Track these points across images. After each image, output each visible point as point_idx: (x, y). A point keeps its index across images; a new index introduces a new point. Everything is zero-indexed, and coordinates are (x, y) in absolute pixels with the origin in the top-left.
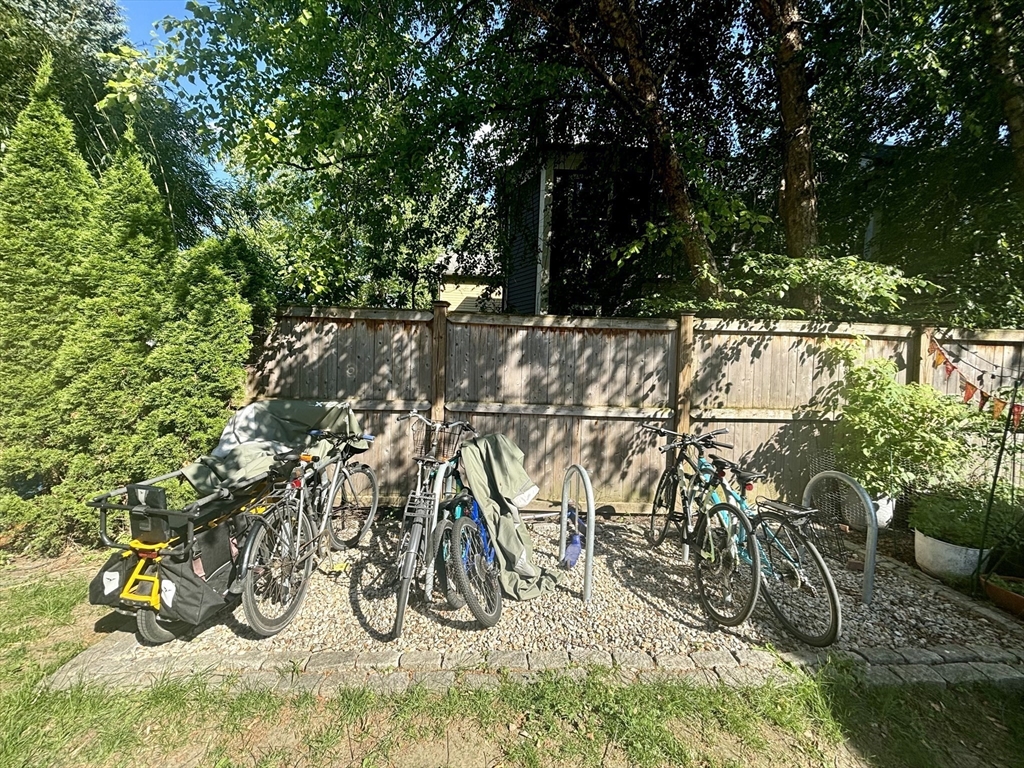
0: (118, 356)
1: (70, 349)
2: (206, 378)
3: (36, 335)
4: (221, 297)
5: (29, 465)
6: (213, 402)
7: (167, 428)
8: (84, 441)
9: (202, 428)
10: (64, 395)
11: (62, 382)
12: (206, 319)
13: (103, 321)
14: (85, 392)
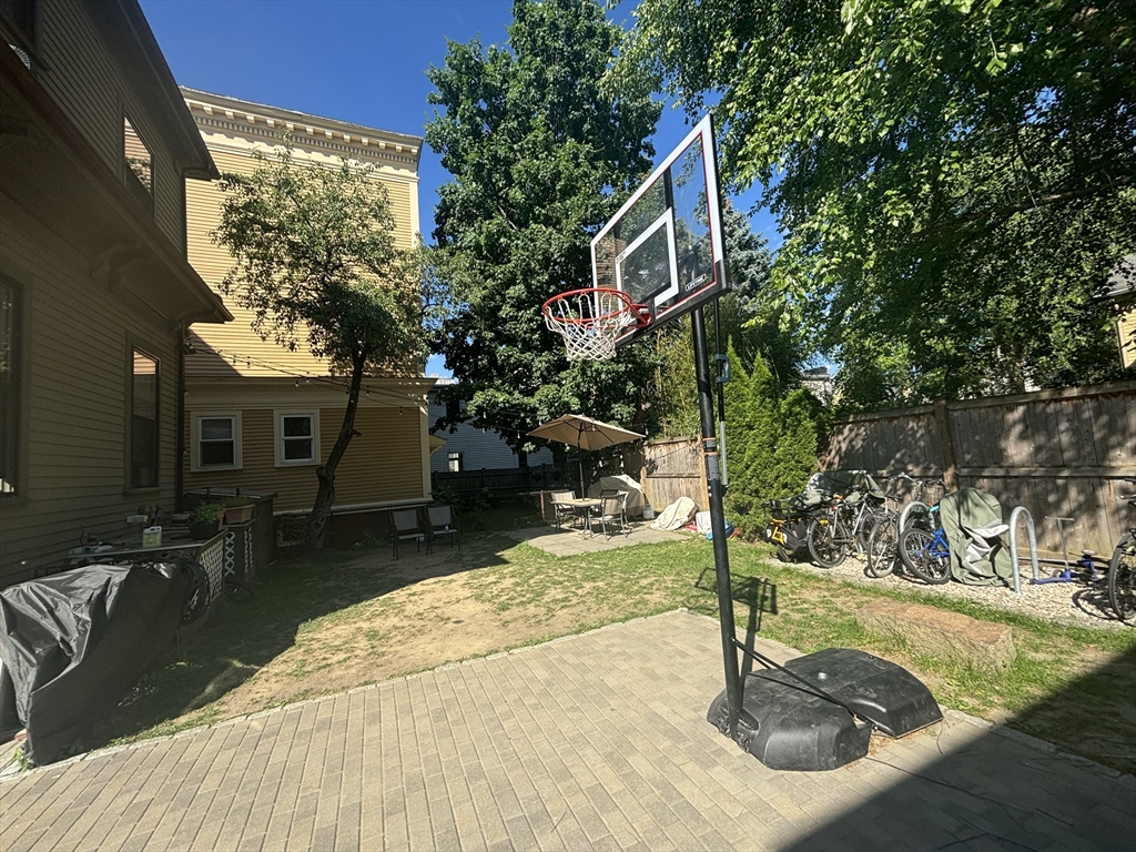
0: (764, 454)
1: (749, 453)
2: (798, 462)
3: (738, 448)
4: (800, 422)
5: (741, 501)
6: (802, 473)
7: (785, 486)
8: (757, 491)
9: (799, 486)
10: (748, 472)
11: (747, 467)
12: (795, 432)
13: (757, 440)
14: (755, 470)
